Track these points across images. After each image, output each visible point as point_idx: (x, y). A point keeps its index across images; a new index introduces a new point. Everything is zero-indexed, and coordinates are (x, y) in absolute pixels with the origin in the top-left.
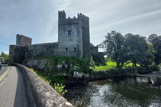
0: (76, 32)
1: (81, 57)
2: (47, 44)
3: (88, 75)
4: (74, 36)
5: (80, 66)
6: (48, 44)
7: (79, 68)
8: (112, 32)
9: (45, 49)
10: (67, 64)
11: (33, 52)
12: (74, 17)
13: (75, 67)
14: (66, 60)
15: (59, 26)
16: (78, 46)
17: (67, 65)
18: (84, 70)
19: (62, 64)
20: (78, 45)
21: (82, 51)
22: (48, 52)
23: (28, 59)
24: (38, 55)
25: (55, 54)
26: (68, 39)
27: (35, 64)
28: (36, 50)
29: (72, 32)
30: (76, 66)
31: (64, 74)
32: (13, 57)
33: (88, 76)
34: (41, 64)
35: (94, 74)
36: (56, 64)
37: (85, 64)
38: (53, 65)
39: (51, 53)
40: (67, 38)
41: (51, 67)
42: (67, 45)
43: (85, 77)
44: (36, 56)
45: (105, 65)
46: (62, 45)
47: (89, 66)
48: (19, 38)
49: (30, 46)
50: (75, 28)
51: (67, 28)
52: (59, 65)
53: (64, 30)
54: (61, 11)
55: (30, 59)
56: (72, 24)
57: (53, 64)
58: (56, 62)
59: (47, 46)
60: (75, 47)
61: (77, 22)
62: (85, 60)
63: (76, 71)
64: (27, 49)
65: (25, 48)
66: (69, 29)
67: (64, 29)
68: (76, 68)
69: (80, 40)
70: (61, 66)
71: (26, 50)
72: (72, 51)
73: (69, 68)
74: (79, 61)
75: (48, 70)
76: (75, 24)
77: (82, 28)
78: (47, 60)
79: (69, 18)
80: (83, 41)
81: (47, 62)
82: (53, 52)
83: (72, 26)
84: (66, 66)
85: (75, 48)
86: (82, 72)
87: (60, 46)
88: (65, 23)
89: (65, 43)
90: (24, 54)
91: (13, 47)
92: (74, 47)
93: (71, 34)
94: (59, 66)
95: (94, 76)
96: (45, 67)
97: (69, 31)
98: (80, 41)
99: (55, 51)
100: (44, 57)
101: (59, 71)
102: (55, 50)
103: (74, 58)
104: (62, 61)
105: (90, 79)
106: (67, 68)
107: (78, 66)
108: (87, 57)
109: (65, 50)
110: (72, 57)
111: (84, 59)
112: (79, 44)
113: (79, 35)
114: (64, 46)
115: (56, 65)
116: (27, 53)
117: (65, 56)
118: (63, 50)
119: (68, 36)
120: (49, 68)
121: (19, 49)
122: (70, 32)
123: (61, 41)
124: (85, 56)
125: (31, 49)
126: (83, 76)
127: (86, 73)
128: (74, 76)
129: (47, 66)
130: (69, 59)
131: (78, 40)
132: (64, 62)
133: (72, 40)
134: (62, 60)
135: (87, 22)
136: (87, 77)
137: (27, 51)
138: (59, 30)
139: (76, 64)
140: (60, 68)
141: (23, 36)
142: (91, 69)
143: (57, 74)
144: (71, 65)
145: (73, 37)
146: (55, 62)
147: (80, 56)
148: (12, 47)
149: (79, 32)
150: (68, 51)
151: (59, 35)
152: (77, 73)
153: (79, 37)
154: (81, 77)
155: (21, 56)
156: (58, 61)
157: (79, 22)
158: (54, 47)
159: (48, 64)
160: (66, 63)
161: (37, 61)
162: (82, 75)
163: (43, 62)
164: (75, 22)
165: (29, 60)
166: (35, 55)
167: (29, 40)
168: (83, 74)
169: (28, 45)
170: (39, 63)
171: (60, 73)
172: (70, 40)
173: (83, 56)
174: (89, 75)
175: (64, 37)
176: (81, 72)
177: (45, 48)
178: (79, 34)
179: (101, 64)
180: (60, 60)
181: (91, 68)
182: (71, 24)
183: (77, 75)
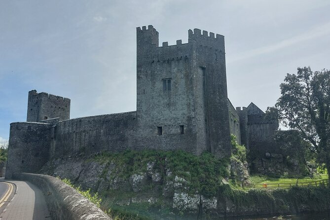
0: (183, 81)
1: (198, 151)
2: (107, 116)
3: (214, 203)
4: (180, 92)
5: (193, 176)
6: (111, 117)
7: (189, 182)
8: (300, 71)
9: (102, 131)
10: (159, 172)
11: (72, 140)
12: (179, 42)
13: (177, 178)
14: (157, 161)
15: (139, 66)
16: (190, 119)
17: (158, 174)
18: (204, 189)
19: (144, 171)
20: (188, 117)
21: (204, 133)
22: (110, 138)
23: (59, 160)
24: (84, 149)
25: (130, 144)
26: (162, 102)
27: (74, 173)
28: (80, 133)
29: (172, 82)
30: (180, 176)
31: (149, 201)
32: (20, 156)
33: (215, 206)
34: (89, 174)
35: (232, 198)
36: (129, 172)
37: (206, 170)
38: (122, 176)
39: (119, 142)
40: (161, 98)
41: (115, 181)
42: (160, 119)
43: (205, 208)
44: (79, 152)
45: (306, 174)
46: (147, 119)
47: (221, 177)
48: (36, 99)
49: (65, 123)
50: (179, 71)
51: (159, 73)
52: (135, 175)
53: (153, 77)
54: (144, 27)
55: (62, 159)
56: (173, 59)
57: (121, 173)
58: (130, 168)
59: (108, 121)
60: (182, 124)
61: (187, 55)
62: (211, 159)
63: (181, 189)
64: (55, 132)
65: (50, 129)
66: (165, 75)
67: (151, 76)
68: (179, 182)
69: (195, 102)
70: (142, 177)
71: (53, 136)
72: (174, 135)
73: (162, 182)
74: (191, 162)
75: (109, 188)
76: (181, 61)
77: (203, 69)
78: (108, 161)
79: (165, 44)
80: (206, 104)
81: (107, 167)
82: (123, 139)
83: (173, 65)
84: (156, 177)
85: (182, 127)
86: (197, 193)
87: (142, 122)
88: (156, 60)
89: (155, 112)
90: (48, 147)
91: (20, 128)
92: (180, 122)
93: (169, 89)
94: (137, 178)
95: (233, 207)
96: (99, 182)
97: (164, 80)
98: (194, 106)
99: (130, 137)
100: (99, 154)
101: (135, 190)
102: (129, 133)
103: (178, 155)
104: (145, 163)
105: (222, 213)
106: (158, 182)
107: (185, 176)
108: (220, 150)
109: (157, 131)
110: (174, 152)
111: (207, 155)
112: (193, 114)
113: (192, 90)
114: (152, 121)
115: (129, 176)
116: (54, 143)
117: (154, 150)
118: (151, 131)
119: (162, 94)
120: (111, 184)
121: (36, 132)
122: (167, 82)
123: (144, 108)
124: (212, 147)
125: (66, 132)
126: (200, 206)
127: (209, 197)
128: (174, 206)
129: (106, 179)
130: (165, 156)
131: (189, 105)
132: (150, 166)
133: (174, 104)
134: (145, 159)
135: (216, 50)
136: (211, 209)
137: (55, 137)
138: (138, 77)
139: (183, 172)
140: (139, 183)
141: (46, 94)
142: (224, 184)
143: (131, 201)
144: (169, 174)
145: (176, 95)
146: (127, 168)
147: (195, 148)
148: (17, 128)
149: (191, 83)
150: (163, 135)
151: (141, 92)
152: (184, 196)
153: (193, 95)
154: (195, 207)
155: (40, 153)
156: (136, 164)
157: (190, 55)
158: (126, 125)
159: (110, 172)
160: (154, 168)
161: (80, 164)
162: (196, 203)
163: (97, 166)
164: (181, 54)
165: (61, 163)
166: (76, 147)
167: (63, 104)
168: (202, 198)
169: (58, 119)
170: (86, 170)
171: (138, 197)
172: (169, 105)
173: (204, 147)
174: (218, 202)
175: (153, 98)
176: (194, 193)
177: (104, 127)
178: (192, 88)
179: (286, 174)
180: (139, 160)
181: (225, 182)
182: (169, 62)
183: (183, 200)
